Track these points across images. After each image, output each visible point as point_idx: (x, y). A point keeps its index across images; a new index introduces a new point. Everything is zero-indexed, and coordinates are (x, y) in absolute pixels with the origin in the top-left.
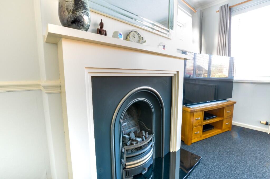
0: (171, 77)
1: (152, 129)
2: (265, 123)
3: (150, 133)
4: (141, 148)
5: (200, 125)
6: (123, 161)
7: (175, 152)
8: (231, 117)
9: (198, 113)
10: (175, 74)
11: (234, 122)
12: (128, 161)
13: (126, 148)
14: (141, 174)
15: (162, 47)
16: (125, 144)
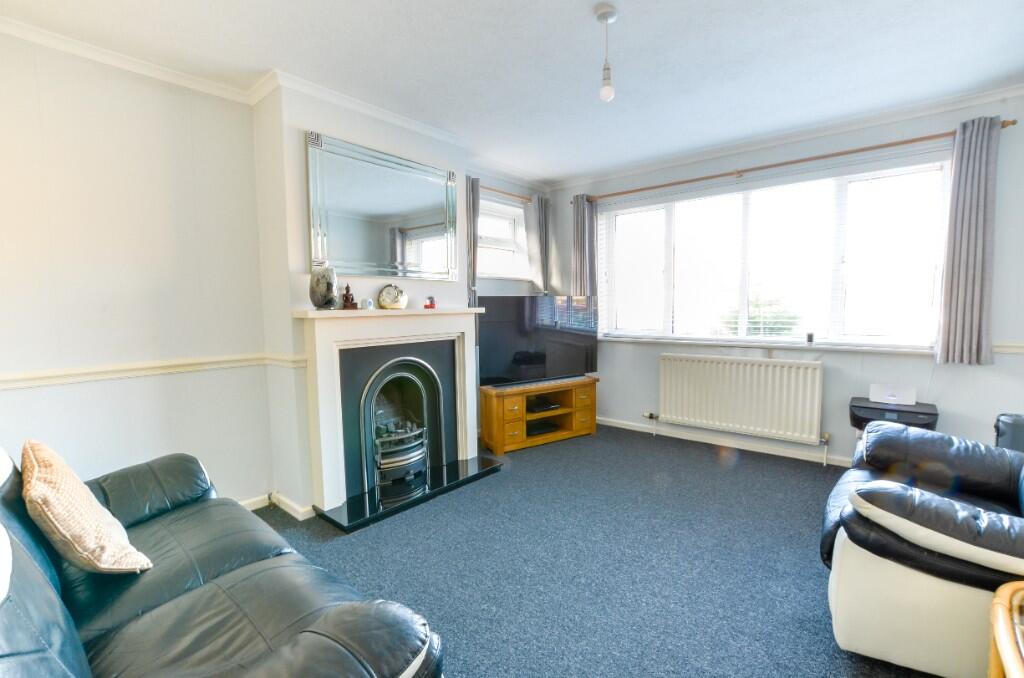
0: (453, 342)
1: (422, 419)
2: (647, 414)
3: (420, 426)
4: (401, 442)
5: (520, 419)
6: (378, 458)
7: (467, 461)
8: (592, 408)
9: (514, 399)
10: (459, 337)
11: (600, 419)
12: (383, 458)
13: (381, 440)
14: (403, 479)
15: (428, 303)
16: (379, 435)
